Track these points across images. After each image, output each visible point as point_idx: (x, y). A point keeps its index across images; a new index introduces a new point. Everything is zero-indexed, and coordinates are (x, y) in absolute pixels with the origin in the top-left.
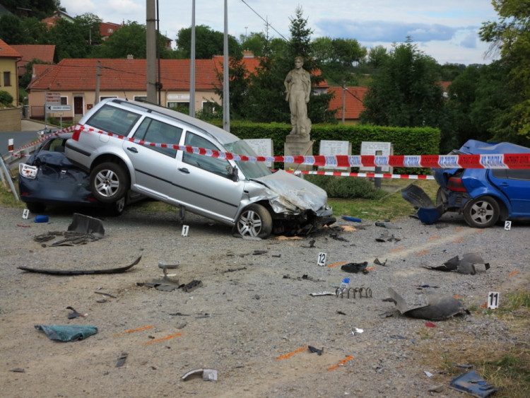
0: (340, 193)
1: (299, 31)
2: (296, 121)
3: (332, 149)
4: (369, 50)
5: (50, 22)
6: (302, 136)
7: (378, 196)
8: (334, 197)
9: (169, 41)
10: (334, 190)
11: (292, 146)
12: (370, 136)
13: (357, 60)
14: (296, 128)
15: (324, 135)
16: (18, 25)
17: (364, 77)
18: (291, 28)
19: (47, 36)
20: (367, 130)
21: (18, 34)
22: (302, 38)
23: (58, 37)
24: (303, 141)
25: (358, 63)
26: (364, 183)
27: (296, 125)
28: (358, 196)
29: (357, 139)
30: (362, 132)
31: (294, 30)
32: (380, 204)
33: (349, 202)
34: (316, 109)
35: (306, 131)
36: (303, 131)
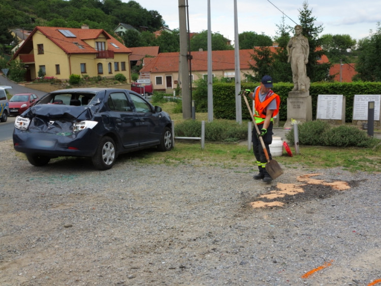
0: (334, 142)
1: (305, 19)
2: (297, 79)
3: (328, 102)
4: (357, 41)
5: (158, 34)
6: (302, 92)
7: (372, 145)
8: (329, 146)
9: (229, 41)
10: (328, 139)
11: (294, 100)
12: (362, 90)
13: (350, 48)
14: (298, 85)
15: (321, 90)
16: (137, 36)
17: (354, 58)
18: (300, 17)
19: (155, 41)
20: (359, 86)
21: (137, 41)
22: (308, 24)
23: (162, 42)
24: (303, 96)
25: (350, 49)
26: (358, 133)
27: (297, 83)
28: (352, 145)
29: (350, 93)
30: (355, 87)
31: (302, 18)
32: (374, 152)
33: (343, 150)
34: (319, 75)
35: (306, 87)
36: (303, 87)
